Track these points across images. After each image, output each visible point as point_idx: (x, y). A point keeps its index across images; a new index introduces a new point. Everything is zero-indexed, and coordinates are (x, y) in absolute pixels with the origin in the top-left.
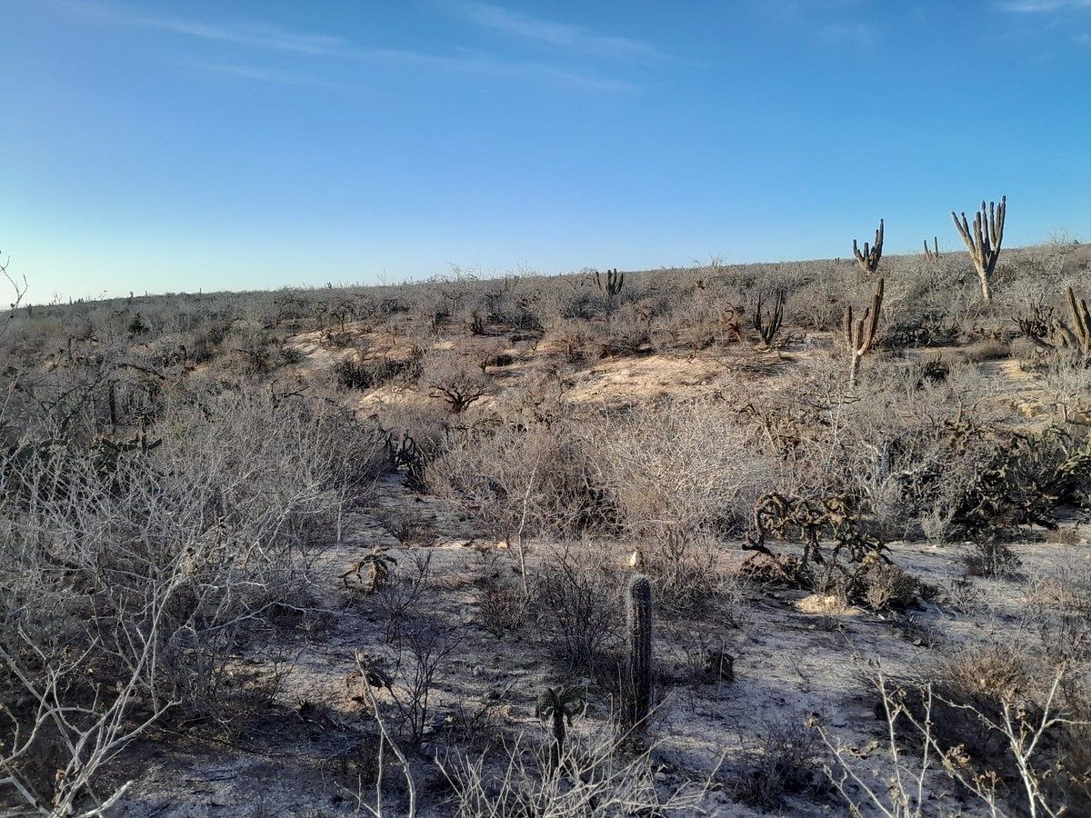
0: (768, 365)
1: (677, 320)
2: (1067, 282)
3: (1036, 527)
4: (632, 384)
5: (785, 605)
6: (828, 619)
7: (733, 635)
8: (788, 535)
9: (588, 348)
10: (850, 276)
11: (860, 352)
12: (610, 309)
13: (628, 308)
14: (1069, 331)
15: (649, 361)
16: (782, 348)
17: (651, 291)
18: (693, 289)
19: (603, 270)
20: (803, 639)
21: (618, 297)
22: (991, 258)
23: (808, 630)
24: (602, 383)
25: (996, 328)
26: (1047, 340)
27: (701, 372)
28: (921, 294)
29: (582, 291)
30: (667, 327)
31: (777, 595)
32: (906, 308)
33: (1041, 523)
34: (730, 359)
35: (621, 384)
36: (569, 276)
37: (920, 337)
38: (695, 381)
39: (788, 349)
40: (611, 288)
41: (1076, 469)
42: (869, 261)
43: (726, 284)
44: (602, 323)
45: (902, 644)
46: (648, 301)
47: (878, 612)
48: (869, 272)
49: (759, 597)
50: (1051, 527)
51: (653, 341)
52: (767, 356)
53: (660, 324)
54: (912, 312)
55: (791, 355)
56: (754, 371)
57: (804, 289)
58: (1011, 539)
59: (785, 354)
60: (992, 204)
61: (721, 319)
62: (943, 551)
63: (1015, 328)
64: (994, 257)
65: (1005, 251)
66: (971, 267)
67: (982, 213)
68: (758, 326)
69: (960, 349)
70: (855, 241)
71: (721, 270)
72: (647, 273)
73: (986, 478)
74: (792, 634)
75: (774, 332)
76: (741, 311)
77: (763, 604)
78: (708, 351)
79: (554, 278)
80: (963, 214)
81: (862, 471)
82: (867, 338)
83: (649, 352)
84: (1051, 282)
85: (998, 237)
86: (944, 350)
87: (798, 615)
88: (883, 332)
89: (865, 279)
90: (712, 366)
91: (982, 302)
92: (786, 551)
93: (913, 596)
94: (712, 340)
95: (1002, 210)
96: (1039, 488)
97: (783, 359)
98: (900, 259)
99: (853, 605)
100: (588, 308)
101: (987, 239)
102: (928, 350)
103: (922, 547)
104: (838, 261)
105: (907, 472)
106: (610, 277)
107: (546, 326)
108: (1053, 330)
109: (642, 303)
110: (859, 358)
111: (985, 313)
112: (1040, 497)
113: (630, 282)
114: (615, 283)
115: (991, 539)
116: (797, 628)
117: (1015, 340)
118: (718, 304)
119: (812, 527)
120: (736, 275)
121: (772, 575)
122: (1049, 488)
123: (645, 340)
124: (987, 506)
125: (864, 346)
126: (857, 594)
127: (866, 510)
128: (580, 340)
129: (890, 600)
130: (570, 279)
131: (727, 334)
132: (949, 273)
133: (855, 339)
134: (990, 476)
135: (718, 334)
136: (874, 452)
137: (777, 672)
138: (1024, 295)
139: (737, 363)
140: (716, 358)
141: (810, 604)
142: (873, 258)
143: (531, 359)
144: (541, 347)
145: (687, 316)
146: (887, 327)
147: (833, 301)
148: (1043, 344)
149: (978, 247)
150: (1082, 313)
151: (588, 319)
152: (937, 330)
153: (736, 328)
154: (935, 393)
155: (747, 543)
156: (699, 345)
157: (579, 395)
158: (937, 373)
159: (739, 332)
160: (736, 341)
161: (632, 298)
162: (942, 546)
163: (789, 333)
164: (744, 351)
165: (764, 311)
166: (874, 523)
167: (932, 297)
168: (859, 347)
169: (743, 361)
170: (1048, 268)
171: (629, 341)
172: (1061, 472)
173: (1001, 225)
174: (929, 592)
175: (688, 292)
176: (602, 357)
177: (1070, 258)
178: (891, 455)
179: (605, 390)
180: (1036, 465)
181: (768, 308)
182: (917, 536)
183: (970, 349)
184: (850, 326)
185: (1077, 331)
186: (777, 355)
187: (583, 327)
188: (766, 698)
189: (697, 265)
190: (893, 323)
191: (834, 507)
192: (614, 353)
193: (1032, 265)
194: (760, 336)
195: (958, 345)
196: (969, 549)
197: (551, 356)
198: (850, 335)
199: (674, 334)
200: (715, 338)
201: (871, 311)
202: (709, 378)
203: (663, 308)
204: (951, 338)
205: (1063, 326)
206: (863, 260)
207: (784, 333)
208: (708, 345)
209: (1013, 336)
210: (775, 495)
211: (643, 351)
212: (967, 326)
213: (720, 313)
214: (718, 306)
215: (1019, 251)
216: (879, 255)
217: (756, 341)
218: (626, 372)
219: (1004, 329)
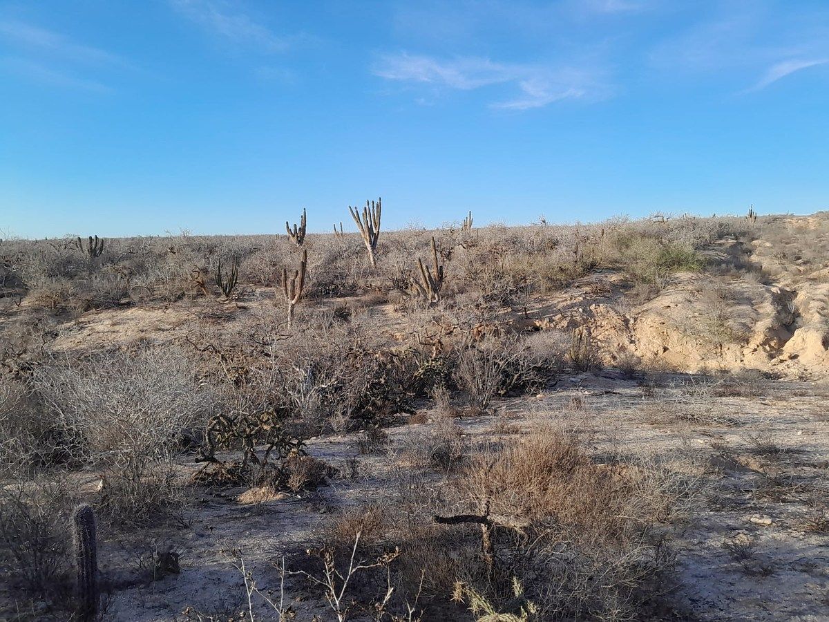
0: (229, 313)
1: (152, 279)
2: (418, 254)
3: (404, 414)
4: (114, 332)
5: (231, 501)
6: (260, 505)
7: (184, 534)
8: (231, 445)
9: (72, 303)
10: (285, 247)
11: (293, 302)
12: (92, 269)
13: (108, 268)
14: (420, 286)
15: (130, 313)
16: (238, 300)
17: (130, 255)
18: (166, 254)
19: (85, 236)
20: (240, 525)
21: (99, 260)
22: (374, 238)
23: (244, 518)
24: (86, 332)
25: (379, 284)
26: (408, 291)
27: (174, 320)
28: (333, 261)
29: (65, 253)
30: (144, 284)
31: (223, 494)
32: (323, 271)
33: (406, 411)
34: (198, 309)
35: (104, 332)
36: (55, 240)
37: (333, 290)
38: (169, 327)
39: (243, 300)
40: (92, 251)
41: (424, 374)
42: (298, 237)
43: (193, 250)
44: (85, 281)
45: (312, 515)
46: (127, 263)
47: (297, 493)
48: (298, 245)
49: (209, 498)
50: (412, 413)
51: (132, 296)
52: (227, 306)
53: (137, 281)
54: (328, 273)
55: (245, 305)
56: (216, 318)
57: (253, 256)
58: (389, 425)
59: (240, 304)
60: (373, 202)
61: (190, 278)
62: (346, 439)
63: (390, 283)
64: (376, 238)
65: (383, 233)
66: (364, 244)
67: (367, 208)
68: (219, 283)
69: (358, 298)
70: (287, 223)
71: (189, 239)
72: (126, 239)
73: (373, 385)
74: (232, 523)
75: (232, 287)
76: (205, 271)
77: (211, 503)
78: (180, 303)
79: (40, 241)
80: (356, 208)
81: (294, 388)
82: (297, 291)
83: (129, 305)
84: (409, 254)
85: (378, 225)
86: (349, 299)
87: (239, 507)
88: (308, 287)
89: (296, 250)
90: (183, 315)
91: (370, 267)
92: (230, 458)
93: (322, 476)
94: (183, 294)
95: (379, 206)
96: (404, 389)
97: (240, 308)
98: (317, 236)
99: (280, 491)
100: (71, 268)
101: (371, 225)
102: (338, 299)
103: (332, 439)
104: (277, 236)
105: (323, 386)
106: (91, 242)
107: (31, 283)
108: (412, 285)
109: (121, 264)
110: (293, 306)
111: (372, 274)
112: (405, 394)
113: (110, 246)
114: (97, 247)
115: (377, 426)
116: (236, 518)
117: (391, 292)
118: (187, 265)
119: (249, 437)
120: (200, 244)
121: (220, 479)
122: (411, 387)
123: (125, 295)
124: (374, 404)
125: (296, 297)
126: (282, 482)
127: (298, 416)
128: (64, 296)
129: (304, 482)
130: (54, 243)
131: (195, 289)
132: (350, 247)
133: (289, 293)
134: (376, 383)
135: (188, 290)
136: (302, 373)
137: (217, 557)
138: (394, 262)
139: (204, 312)
140: (186, 309)
141: (247, 497)
142: (300, 235)
143: (15, 314)
144: (25, 303)
145: (161, 275)
146: (310, 285)
147: (274, 265)
148: (407, 294)
149: (366, 230)
150: (427, 274)
151: (71, 277)
152: (343, 285)
153: (202, 285)
154: (340, 329)
155: (200, 457)
156: (173, 298)
157: (64, 344)
158: (343, 315)
159: (205, 288)
160: (202, 295)
161: (112, 260)
162: (344, 436)
163: (244, 288)
164: (208, 302)
165: (223, 273)
166: (303, 425)
167: (340, 263)
168: (293, 298)
169: (207, 310)
170: (408, 245)
171: (111, 296)
172: (416, 377)
173: (379, 216)
174: (332, 472)
175: (162, 256)
176: (86, 310)
177: (420, 239)
178: (314, 374)
179: (88, 338)
180: (403, 373)
181: (227, 270)
182: (330, 431)
183: (363, 298)
184: (286, 284)
185: (424, 285)
186: (235, 305)
187: (68, 285)
188: (205, 581)
189: (168, 235)
190: (315, 281)
191: (265, 419)
192: (97, 306)
193: (399, 243)
194: (221, 291)
195: (357, 296)
196: (362, 435)
197: (36, 310)
198: (286, 289)
199: (151, 290)
200: (186, 293)
201: (300, 272)
202: (181, 323)
203: (141, 269)
204: (352, 291)
205: (417, 283)
206: (294, 236)
207: (240, 289)
208: (180, 298)
209: (389, 289)
210: (221, 415)
211: (124, 304)
212: (361, 283)
213: (188, 273)
214: (187, 267)
215: (392, 233)
216: (304, 234)
217: (218, 295)
218: (108, 322)
219: (384, 285)
